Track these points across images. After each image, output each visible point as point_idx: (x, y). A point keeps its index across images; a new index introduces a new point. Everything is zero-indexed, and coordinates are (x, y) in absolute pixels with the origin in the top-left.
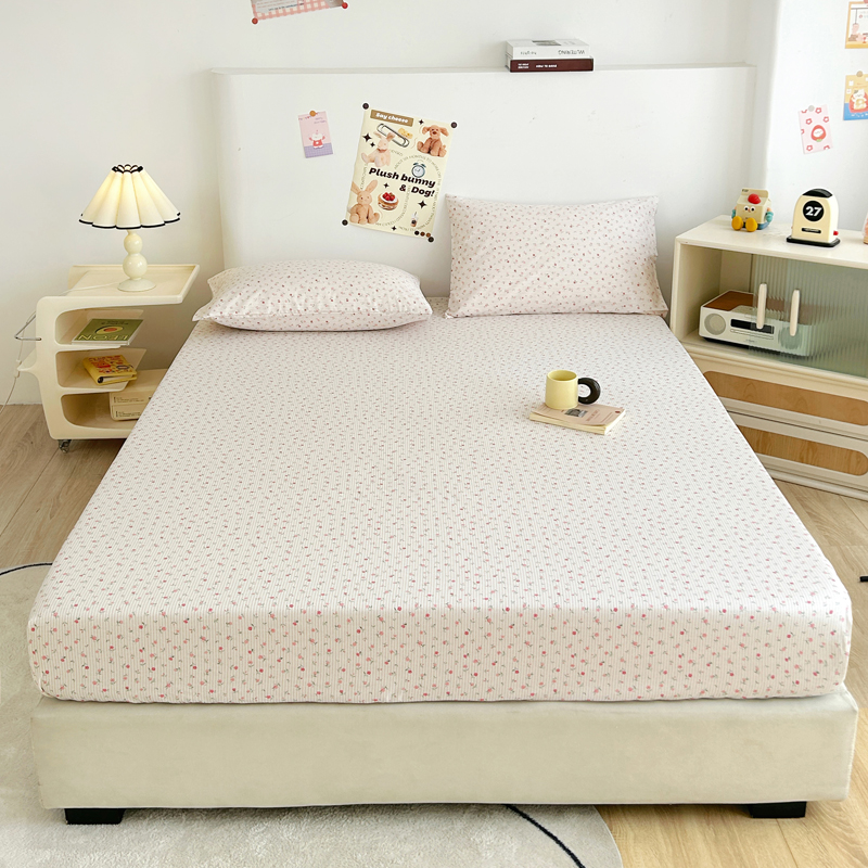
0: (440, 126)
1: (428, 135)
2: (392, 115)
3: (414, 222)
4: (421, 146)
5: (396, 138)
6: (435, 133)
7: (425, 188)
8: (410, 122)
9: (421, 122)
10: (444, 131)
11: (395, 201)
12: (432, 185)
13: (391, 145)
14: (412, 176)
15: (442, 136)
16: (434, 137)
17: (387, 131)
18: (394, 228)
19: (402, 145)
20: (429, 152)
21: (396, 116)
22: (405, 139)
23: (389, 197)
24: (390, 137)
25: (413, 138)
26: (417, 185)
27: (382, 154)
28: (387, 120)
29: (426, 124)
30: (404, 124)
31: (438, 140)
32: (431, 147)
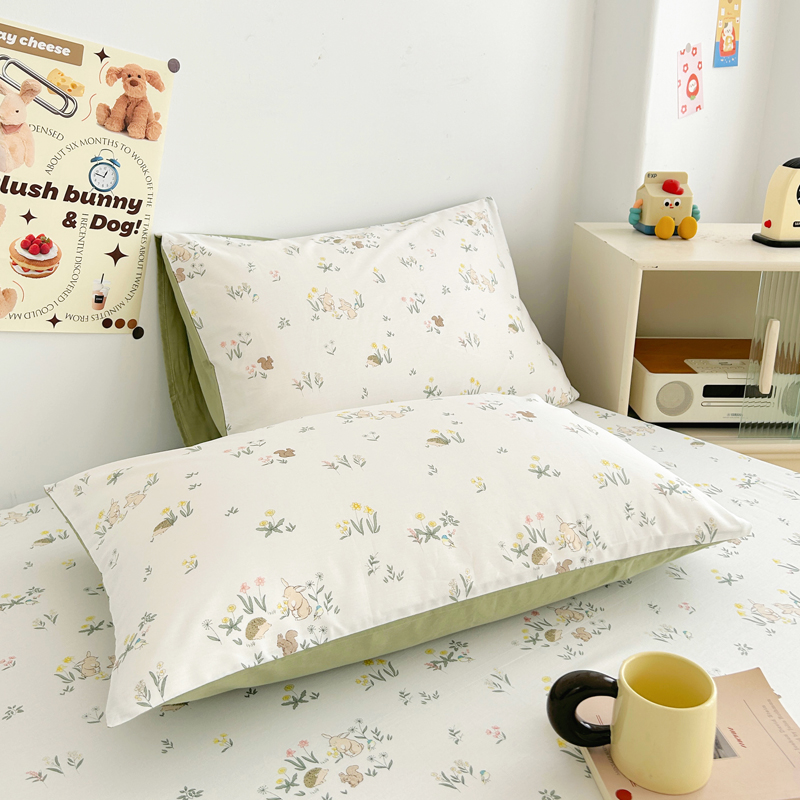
0: (146, 66)
1: (119, 88)
2: (28, 34)
3: (100, 300)
4: (106, 116)
5: (44, 94)
6: (134, 83)
7: (121, 215)
8: (75, 55)
9: (102, 55)
10: (153, 79)
11: (52, 254)
12: (135, 207)
13: (33, 113)
14: (89, 190)
15: (150, 92)
16: (134, 93)
17: (20, 78)
18: (54, 321)
19: (62, 113)
20: (125, 130)
21: (39, 38)
22: (66, 98)
23: (37, 245)
24: (27, 92)
25: (87, 95)
26: (102, 210)
27: (12, 137)
28: (17, 47)
29: (115, 62)
30: (60, 58)
31: (142, 101)
32: (128, 117)
